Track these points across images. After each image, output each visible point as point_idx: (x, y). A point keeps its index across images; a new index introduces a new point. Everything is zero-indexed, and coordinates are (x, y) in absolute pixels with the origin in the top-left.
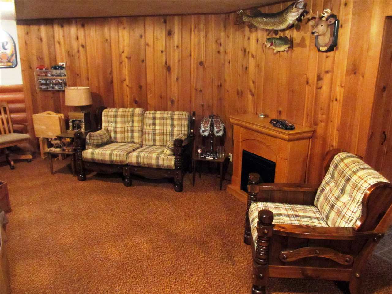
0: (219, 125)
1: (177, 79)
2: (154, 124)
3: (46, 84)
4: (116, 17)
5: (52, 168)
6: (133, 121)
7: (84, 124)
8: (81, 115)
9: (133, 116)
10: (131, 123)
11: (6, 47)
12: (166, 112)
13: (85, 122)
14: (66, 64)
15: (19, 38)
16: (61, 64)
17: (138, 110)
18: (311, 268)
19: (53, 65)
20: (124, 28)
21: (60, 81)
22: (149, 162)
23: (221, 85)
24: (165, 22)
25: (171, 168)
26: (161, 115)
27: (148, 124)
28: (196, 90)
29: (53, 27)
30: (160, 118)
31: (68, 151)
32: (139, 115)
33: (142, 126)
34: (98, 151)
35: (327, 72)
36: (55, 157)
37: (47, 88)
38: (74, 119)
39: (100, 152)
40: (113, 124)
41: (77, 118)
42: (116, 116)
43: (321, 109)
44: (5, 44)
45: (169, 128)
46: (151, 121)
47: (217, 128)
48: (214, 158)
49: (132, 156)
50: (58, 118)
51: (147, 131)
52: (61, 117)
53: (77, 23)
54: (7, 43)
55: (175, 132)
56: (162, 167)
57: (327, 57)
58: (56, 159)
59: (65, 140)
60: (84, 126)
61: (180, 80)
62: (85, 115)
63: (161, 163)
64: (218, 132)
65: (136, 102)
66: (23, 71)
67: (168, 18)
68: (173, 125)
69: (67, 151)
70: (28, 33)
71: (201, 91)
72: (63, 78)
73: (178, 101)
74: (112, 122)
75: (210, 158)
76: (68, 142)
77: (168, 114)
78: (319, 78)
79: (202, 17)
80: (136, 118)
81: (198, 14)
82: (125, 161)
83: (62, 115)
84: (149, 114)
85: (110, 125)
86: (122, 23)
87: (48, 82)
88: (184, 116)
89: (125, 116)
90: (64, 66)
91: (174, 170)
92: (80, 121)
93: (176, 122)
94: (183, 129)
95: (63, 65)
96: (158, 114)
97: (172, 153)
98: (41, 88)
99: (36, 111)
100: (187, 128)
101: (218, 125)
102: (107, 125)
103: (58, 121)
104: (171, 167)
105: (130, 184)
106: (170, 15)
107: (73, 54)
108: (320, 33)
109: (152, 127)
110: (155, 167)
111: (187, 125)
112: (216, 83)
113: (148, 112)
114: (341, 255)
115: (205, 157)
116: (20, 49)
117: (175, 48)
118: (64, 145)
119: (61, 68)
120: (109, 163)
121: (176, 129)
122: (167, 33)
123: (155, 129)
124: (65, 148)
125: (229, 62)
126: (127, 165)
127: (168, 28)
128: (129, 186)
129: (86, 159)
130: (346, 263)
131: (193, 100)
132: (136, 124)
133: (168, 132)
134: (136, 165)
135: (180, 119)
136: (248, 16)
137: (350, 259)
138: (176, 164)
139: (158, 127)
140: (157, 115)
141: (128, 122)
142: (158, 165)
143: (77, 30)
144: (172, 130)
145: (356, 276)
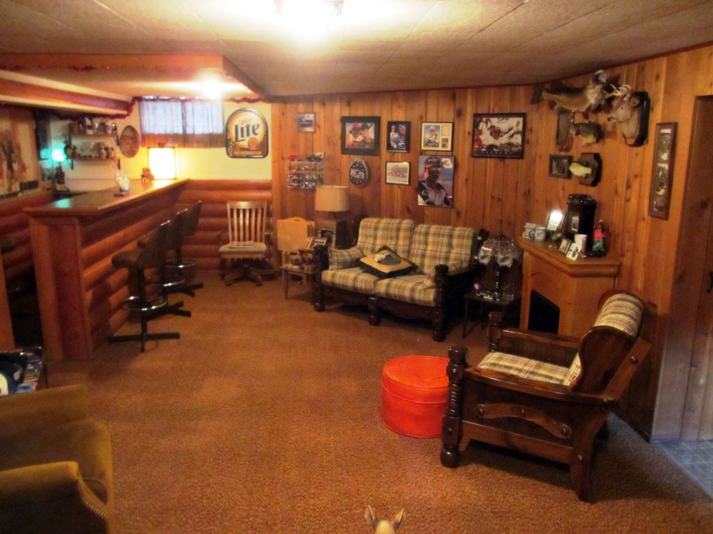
0: (507, 250)
1: (467, 180)
2: (426, 243)
3: (299, 181)
4: (391, 92)
5: (286, 292)
6: (397, 238)
7: (335, 236)
8: (332, 225)
9: (398, 230)
10: (395, 239)
11: (257, 131)
12: (444, 227)
13: (337, 235)
14: (324, 155)
15: (272, 118)
16: (318, 154)
17: (406, 223)
18: (518, 435)
19: (310, 154)
20: (400, 107)
21: (315, 178)
22: (401, 293)
23: (529, 191)
24: (454, 97)
25: (429, 305)
26: (437, 230)
27: (417, 242)
28: (493, 198)
29: (313, 105)
30: (435, 234)
31: (308, 271)
32: (406, 230)
33: (410, 246)
34: (341, 273)
35: (636, 176)
36: (299, 280)
37: (299, 186)
38: (324, 229)
39: (343, 274)
40: (372, 240)
41: (327, 228)
42: (376, 229)
43: (629, 232)
44: (256, 127)
45: (445, 249)
46: (422, 238)
47: (502, 253)
48: (495, 299)
49: (381, 284)
50: (306, 227)
51: (415, 251)
52: (311, 225)
53: (341, 99)
54: (258, 127)
55: (452, 256)
56: (417, 302)
57: (637, 154)
58: (298, 282)
59: (307, 255)
60: (334, 239)
61: (470, 182)
62: (338, 225)
63: (417, 296)
64: (503, 260)
65: (409, 211)
66: (274, 162)
67: (457, 92)
68: (450, 246)
69: (306, 269)
70: (283, 113)
71: (499, 199)
72: (318, 173)
73: (466, 212)
74: (370, 237)
75: (488, 298)
76: (310, 259)
77: (446, 229)
78: (628, 187)
79: (507, 92)
80: (402, 234)
81: (500, 86)
82: (372, 291)
83: (313, 223)
84: (422, 228)
85: (368, 241)
86: (397, 99)
87: (300, 178)
88: (467, 234)
89: (388, 229)
90: (322, 157)
91: (432, 308)
92: (332, 232)
93: (455, 241)
94: (464, 251)
95: (321, 155)
96: (433, 229)
97: (434, 284)
98: (292, 185)
99: (284, 216)
100: (469, 252)
101: (505, 250)
102: (364, 240)
103: (306, 230)
104: (429, 302)
105: (376, 323)
106: (460, 88)
107: (335, 141)
108: (620, 119)
109: (422, 247)
110: (408, 301)
111: (470, 247)
112: (523, 188)
113: (420, 226)
114: (555, 423)
115: (482, 296)
116: (272, 133)
117: (467, 134)
118: (304, 261)
119: (318, 159)
120: (352, 290)
121: (454, 251)
122: (456, 113)
123: (425, 250)
124: (304, 266)
125: (540, 157)
126: (374, 295)
127: (458, 106)
128: (375, 325)
129: (326, 282)
130: (563, 437)
131: (488, 212)
132: (401, 242)
133: (443, 254)
134: (385, 296)
135: (461, 237)
136: (549, 91)
137: (568, 432)
138: (435, 300)
139: (430, 248)
140: (431, 230)
141: (391, 238)
142: (412, 299)
143: (341, 110)
144: (449, 252)
145: (578, 458)
